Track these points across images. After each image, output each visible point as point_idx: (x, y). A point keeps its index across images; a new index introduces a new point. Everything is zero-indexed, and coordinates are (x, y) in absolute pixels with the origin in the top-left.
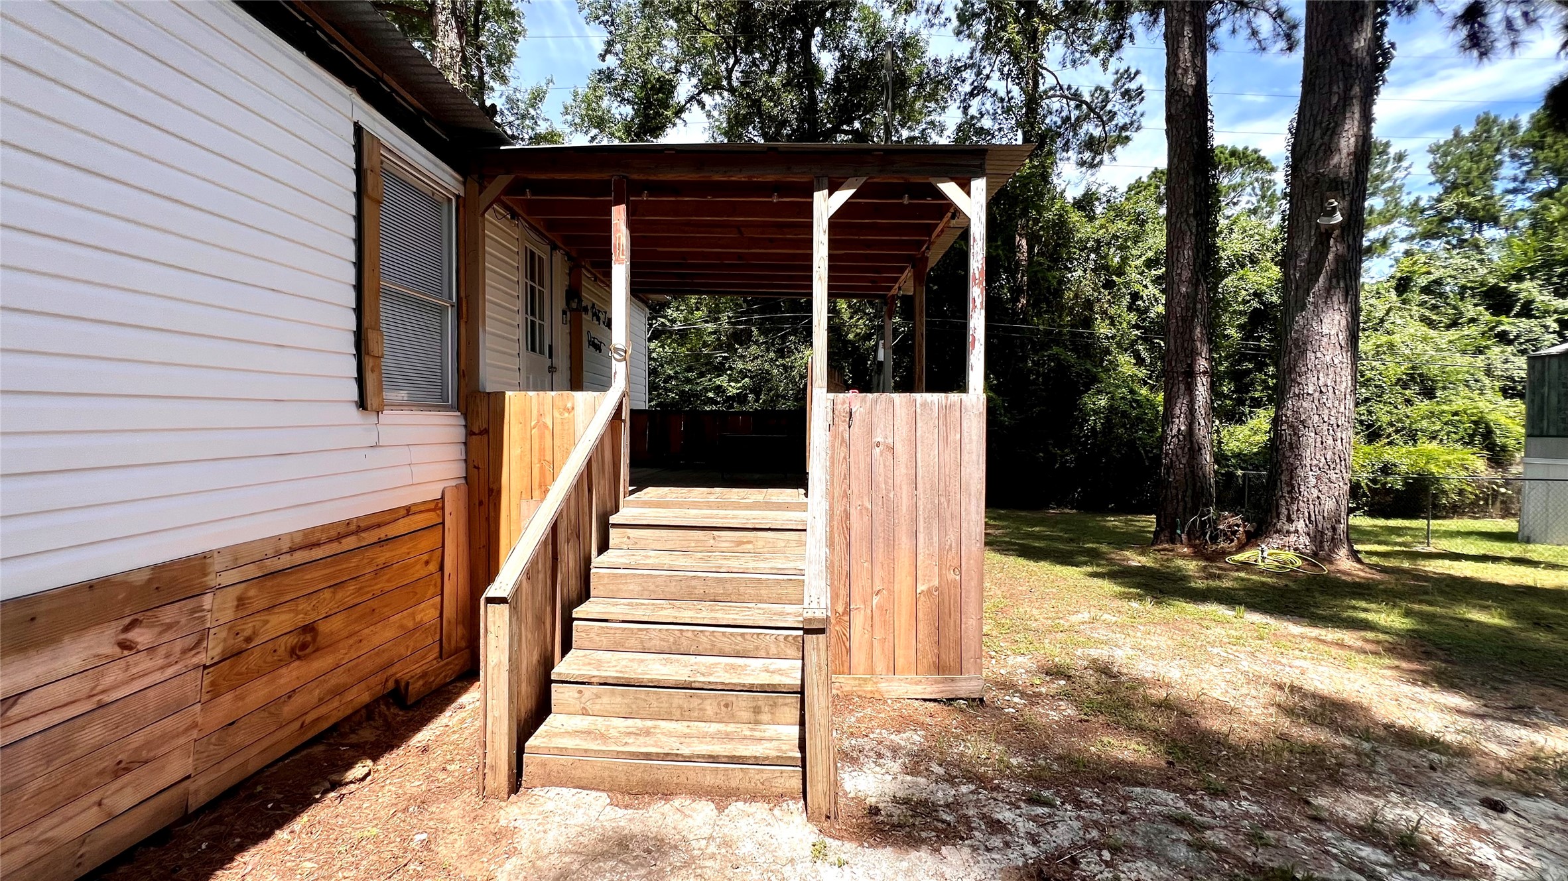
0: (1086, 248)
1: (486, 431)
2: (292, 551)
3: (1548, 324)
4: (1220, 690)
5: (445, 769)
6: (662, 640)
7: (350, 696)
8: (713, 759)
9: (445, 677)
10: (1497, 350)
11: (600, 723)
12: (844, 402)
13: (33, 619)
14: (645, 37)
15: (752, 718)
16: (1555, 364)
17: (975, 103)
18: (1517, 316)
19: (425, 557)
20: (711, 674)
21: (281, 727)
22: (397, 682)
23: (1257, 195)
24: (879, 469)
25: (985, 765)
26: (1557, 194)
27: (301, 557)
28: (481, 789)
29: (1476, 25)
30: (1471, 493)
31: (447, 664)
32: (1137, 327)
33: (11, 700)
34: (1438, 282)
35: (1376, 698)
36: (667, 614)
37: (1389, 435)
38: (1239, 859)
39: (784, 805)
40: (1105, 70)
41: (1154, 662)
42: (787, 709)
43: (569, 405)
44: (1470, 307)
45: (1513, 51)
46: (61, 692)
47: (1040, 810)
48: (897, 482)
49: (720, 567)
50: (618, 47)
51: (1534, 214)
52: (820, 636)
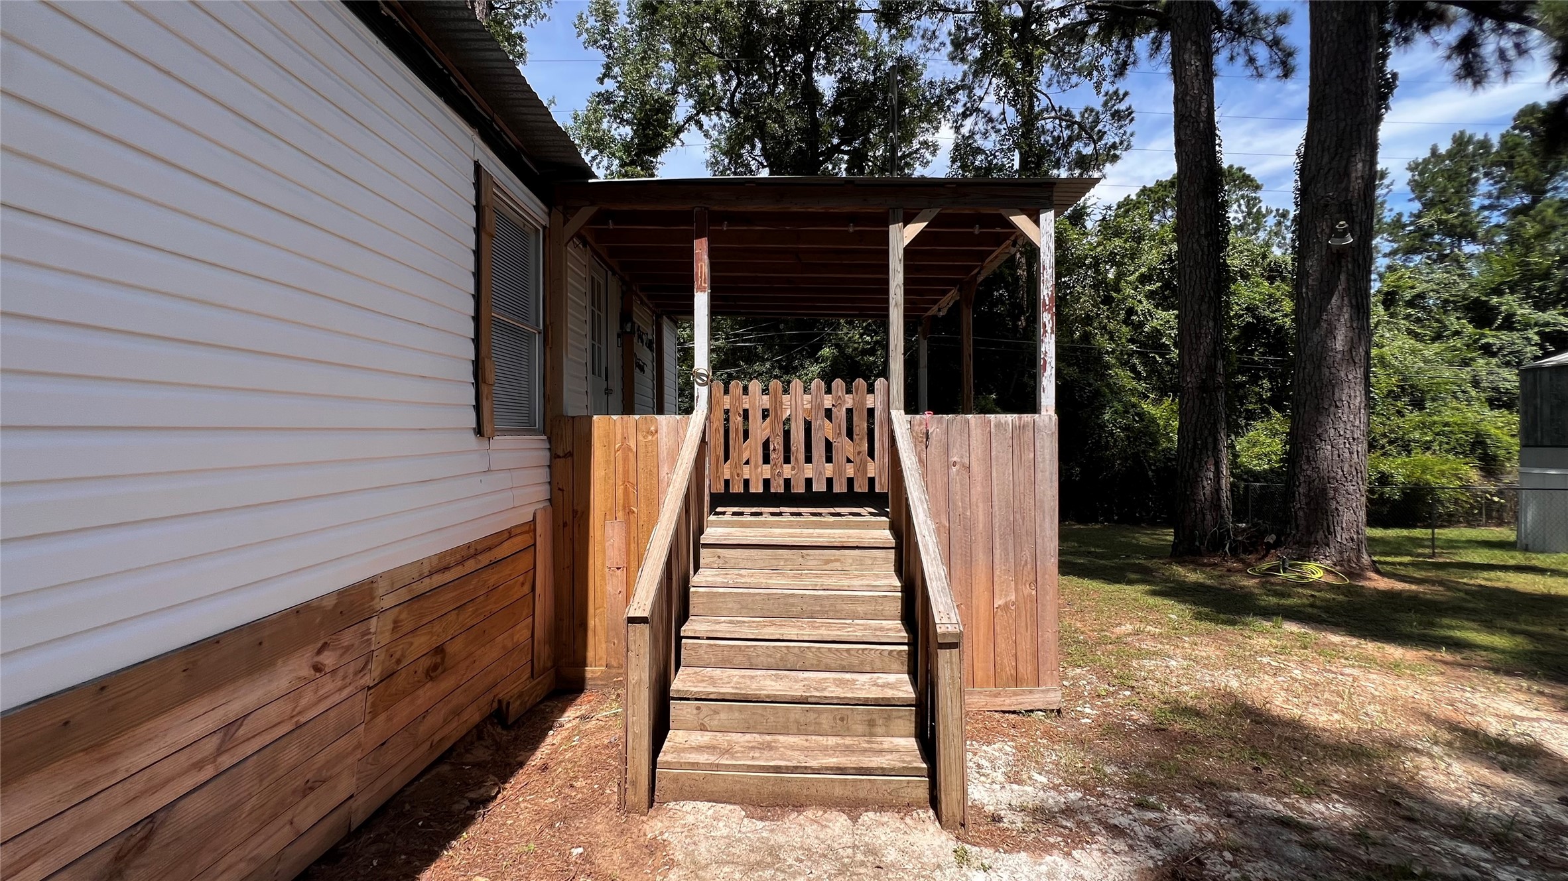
0: (1085, 265)
1: (571, 454)
2: (431, 574)
3: (1530, 336)
4: (1281, 699)
5: (572, 786)
6: (769, 656)
7: (465, 716)
8: (841, 770)
9: (536, 696)
10: (1481, 361)
11: (721, 739)
12: (921, 424)
13: (260, 644)
14: (643, 58)
15: (867, 731)
16: (1546, 376)
17: (968, 124)
18: (1499, 328)
19: (521, 579)
20: (824, 689)
21: (417, 746)
22: (500, 702)
23: (1243, 212)
24: (956, 487)
25: (1083, 773)
26: (1532, 212)
27: (438, 579)
28: (623, 803)
29: (1470, 56)
30: (1466, 502)
31: (538, 683)
32: (1132, 341)
33: (240, 721)
34: (1421, 296)
35: (1433, 705)
36: (770, 632)
37: (1383, 447)
38: (1354, 858)
39: (915, 814)
40: (1099, 93)
41: (1210, 672)
42: (900, 722)
43: (652, 428)
44: (1453, 320)
45: (1506, 80)
46: (273, 712)
47: (1151, 815)
48: (974, 500)
49: (816, 585)
50: (616, 70)
51: (1509, 231)
52: (953, 650)
